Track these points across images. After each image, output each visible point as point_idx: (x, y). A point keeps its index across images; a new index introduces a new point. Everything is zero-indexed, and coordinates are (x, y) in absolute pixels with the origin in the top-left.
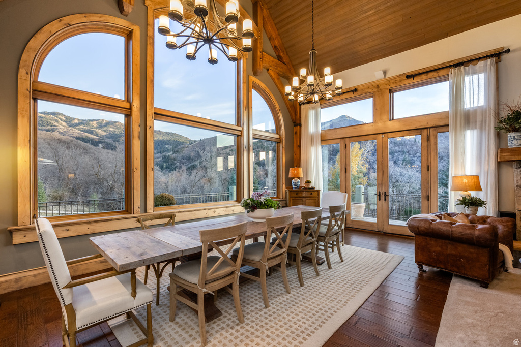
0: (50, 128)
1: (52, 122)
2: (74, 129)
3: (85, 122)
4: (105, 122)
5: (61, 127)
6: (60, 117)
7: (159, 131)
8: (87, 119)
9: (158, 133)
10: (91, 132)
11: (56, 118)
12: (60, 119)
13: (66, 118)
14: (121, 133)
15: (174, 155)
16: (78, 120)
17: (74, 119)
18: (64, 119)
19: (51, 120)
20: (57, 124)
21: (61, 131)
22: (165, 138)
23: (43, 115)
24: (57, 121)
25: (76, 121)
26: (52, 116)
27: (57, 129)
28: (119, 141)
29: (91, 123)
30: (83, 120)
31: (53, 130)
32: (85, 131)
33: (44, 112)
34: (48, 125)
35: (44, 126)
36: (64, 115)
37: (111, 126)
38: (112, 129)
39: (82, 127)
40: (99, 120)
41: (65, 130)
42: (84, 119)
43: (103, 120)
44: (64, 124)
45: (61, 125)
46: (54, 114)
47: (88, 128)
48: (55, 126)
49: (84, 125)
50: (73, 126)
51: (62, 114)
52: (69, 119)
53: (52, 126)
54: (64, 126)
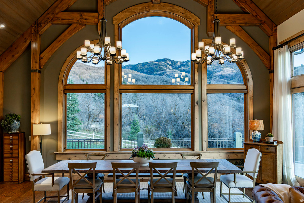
0: (161, 72)
1: (163, 67)
2: (177, 71)
3: (185, 63)
5: (169, 70)
6: (168, 62)
8: (186, 61)
11: (166, 64)
12: (167, 63)
13: (172, 62)
16: (180, 62)
18: (170, 63)
19: (162, 66)
20: (165, 68)
21: (168, 73)
23: (157, 63)
24: (166, 66)
25: (179, 64)
26: (163, 62)
27: (165, 72)
28: (212, 78)
30: (184, 62)
31: (163, 74)
33: (158, 60)
34: (160, 70)
35: (157, 71)
36: (171, 60)
39: (183, 68)
41: (171, 73)
44: (170, 67)
45: (168, 69)
46: (164, 60)
47: (187, 68)
48: (165, 70)
49: (184, 66)
50: (176, 68)
51: (169, 59)
52: (174, 63)
53: (162, 70)
54: (170, 69)
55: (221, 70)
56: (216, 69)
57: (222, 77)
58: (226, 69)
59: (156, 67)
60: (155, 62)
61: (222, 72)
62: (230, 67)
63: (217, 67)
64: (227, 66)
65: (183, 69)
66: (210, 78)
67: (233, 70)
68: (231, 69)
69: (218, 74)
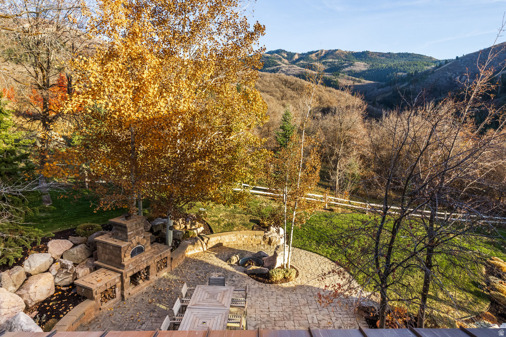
0: (275, 68)
1: (276, 61)
2: (294, 66)
3: (304, 56)
4: (324, 52)
5: (284, 65)
6: (283, 54)
7: (389, 53)
8: (306, 52)
9: (387, 57)
10: (311, 67)
11: (280, 57)
12: (282, 56)
13: (287, 54)
14: (341, 64)
15: (411, 86)
16: (299, 55)
17: (295, 54)
18: (286, 56)
20: (280, 63)
21: (284, 69)
22: (396, 62)
23: (269, 55)
24: (280, 59)
25: (296, 57)
26: (276, 55)
27: (280, 68)
28: (339, 75)
29: (310, 56)
30: (303, 54)
31: (277, 70)
32: (304, 66)
33: (270, 52)
34: (273, 65)
35: (270, 66)
36: (286, 52)
37: (331, 56)
38: (331, 60)
39: (302, 62)
40: (318, 51)
41: (287, 68)
43: (322, 51)
44: (286, 61)
45: (283, 63)
46: (278, 52)
47: (307, 62)
48: (279, 65)
49: (304, 59)
50: (294, 63)
51: (284, 51)
52: (290, 56)
53: (276, 66)
54: (286, 64)
55: (351, 65)
56: (344, 63)
57: (351, 73)
58: (356, 63)
59: (268, 61)
60: (267, 55)
61: (352, 67)
62: (362, 60)
63: (346, 61)
64: (358, 59)
65: (302, 64)
66: (336, 75)
67: (366, 64)
68: (363, 64)
69: (347, 69)
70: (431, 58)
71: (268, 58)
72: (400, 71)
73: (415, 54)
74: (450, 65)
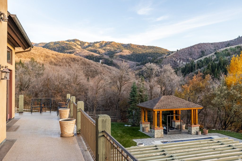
0: (71, 50)
1: (73, 46)
2: (85, 50)
3: (92, 44)
4: (104, 43)
5: (78, 49)
6: (77, 42)
7: (143, 46)
8: (93, 42)
9: (142, 48)
10: (95, 51)
11: (75, 44)
12: (77, 44)
13: (81, 43)
14: (115, 50)
17: (86, 43)
18: (79, 43)
19: (72, 45)
20: (75, 48)
21: (77, 52)
22: (147, 51)
23: (68, 42)
24: (75, 46)
25: (87, 44)
26: (73, 42)
27: (75, 51)
28: (113, 57)
29: (96, 44)
32: (91, 51)
33: (69, 40)
34: (70, 49)
35: (68, 50)
36: (80, 41)
37: (109, 46)
38: (109, 48)
39: (90, 48)
40: (100, 42)
41: (80, 51)
42: (91, 42)
43: (103, 42)
44: (79, 47)
45: (77, 48)
46: (74, 41)
47: (94, 48)
48: (74, 49)
49: (91, 46)
50: (84, 48)
51: (78, 40)
52: (82, 44)
53: (72, 49)
54: (79, 49)
55: (121, 51)
56: (116, 50)
58: (124, 50)
59: (67, 46)
60: (66, 42)
61: (121, 52)
62: (128, 49)
63: (118, 49)
64: (125, 48)
65: (90, 49)
66: (112, 57)
67: (130, 51)
68: (128, 51)
69: (118, 54)
70: (166, 50)
71: (67, 44)
72: (149, 56)
73: (157, 47)
74: (174, 54)
